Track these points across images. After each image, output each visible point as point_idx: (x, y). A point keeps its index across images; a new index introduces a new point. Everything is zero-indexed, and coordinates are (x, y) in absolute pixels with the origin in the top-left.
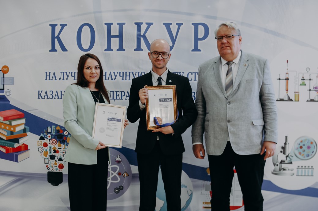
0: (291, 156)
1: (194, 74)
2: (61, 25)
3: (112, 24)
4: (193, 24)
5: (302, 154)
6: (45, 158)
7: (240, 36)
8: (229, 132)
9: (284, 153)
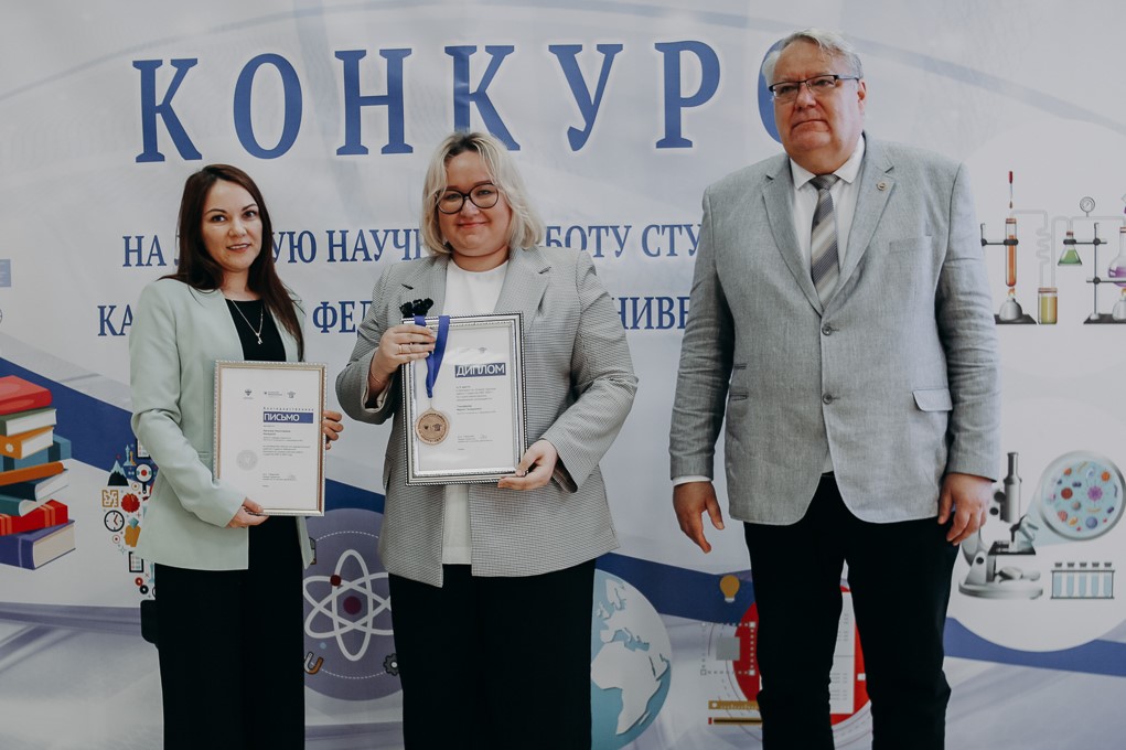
0: (1030, 526)
1: (667, 230)
2: (174, 63)
3: (362, 54)
4: (659, 46)
5: (1069, 520)
6: (130, 553)
7: (861, 81)
8: (830, 440)
9: (1005, 517)
